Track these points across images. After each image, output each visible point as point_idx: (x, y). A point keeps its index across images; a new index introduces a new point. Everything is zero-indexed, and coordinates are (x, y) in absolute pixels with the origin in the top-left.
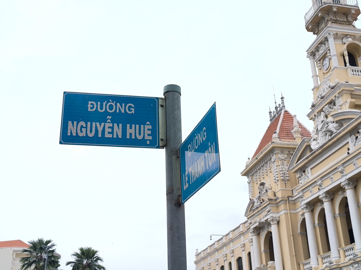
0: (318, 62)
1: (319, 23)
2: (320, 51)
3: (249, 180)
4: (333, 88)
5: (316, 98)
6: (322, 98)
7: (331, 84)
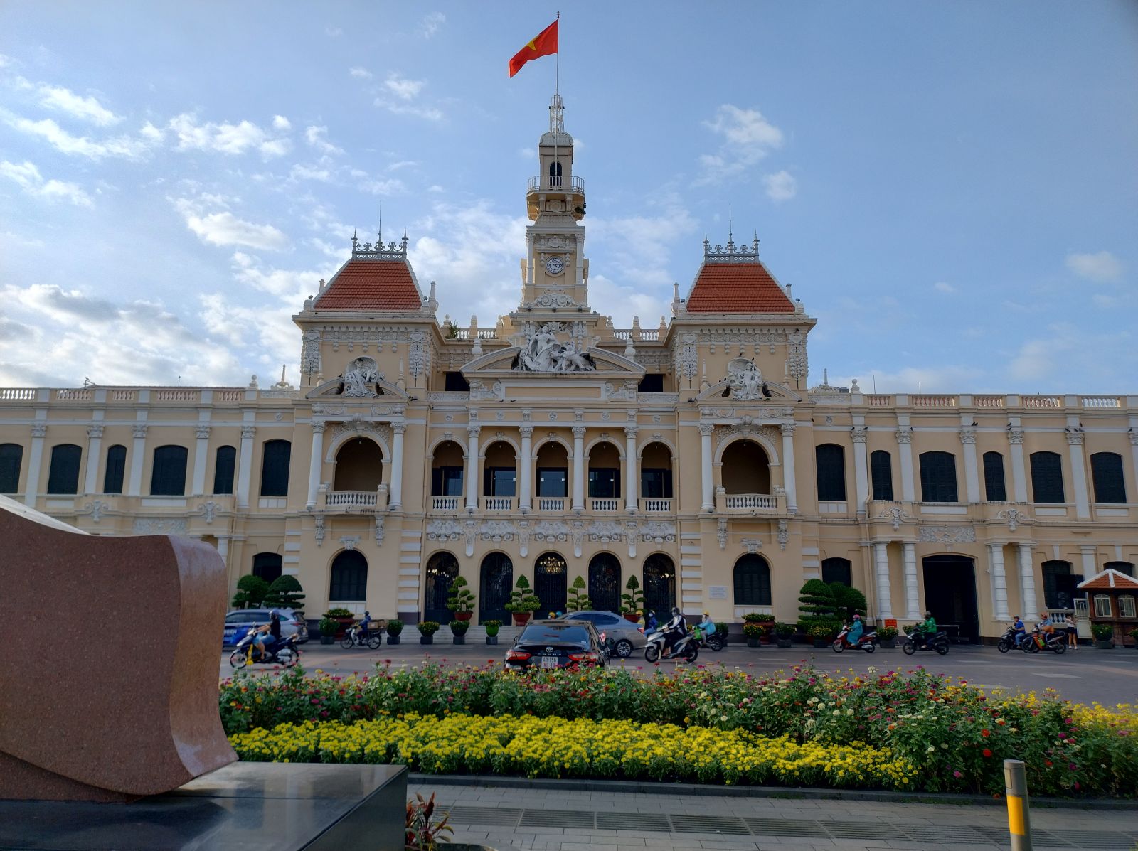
0: (543, 255)
1: (549, 201)
2: (551, 243)
3: (309, 335)
4: (580, 310)
5: (535, 302)
6: (554, 310)
7: (574, 303)
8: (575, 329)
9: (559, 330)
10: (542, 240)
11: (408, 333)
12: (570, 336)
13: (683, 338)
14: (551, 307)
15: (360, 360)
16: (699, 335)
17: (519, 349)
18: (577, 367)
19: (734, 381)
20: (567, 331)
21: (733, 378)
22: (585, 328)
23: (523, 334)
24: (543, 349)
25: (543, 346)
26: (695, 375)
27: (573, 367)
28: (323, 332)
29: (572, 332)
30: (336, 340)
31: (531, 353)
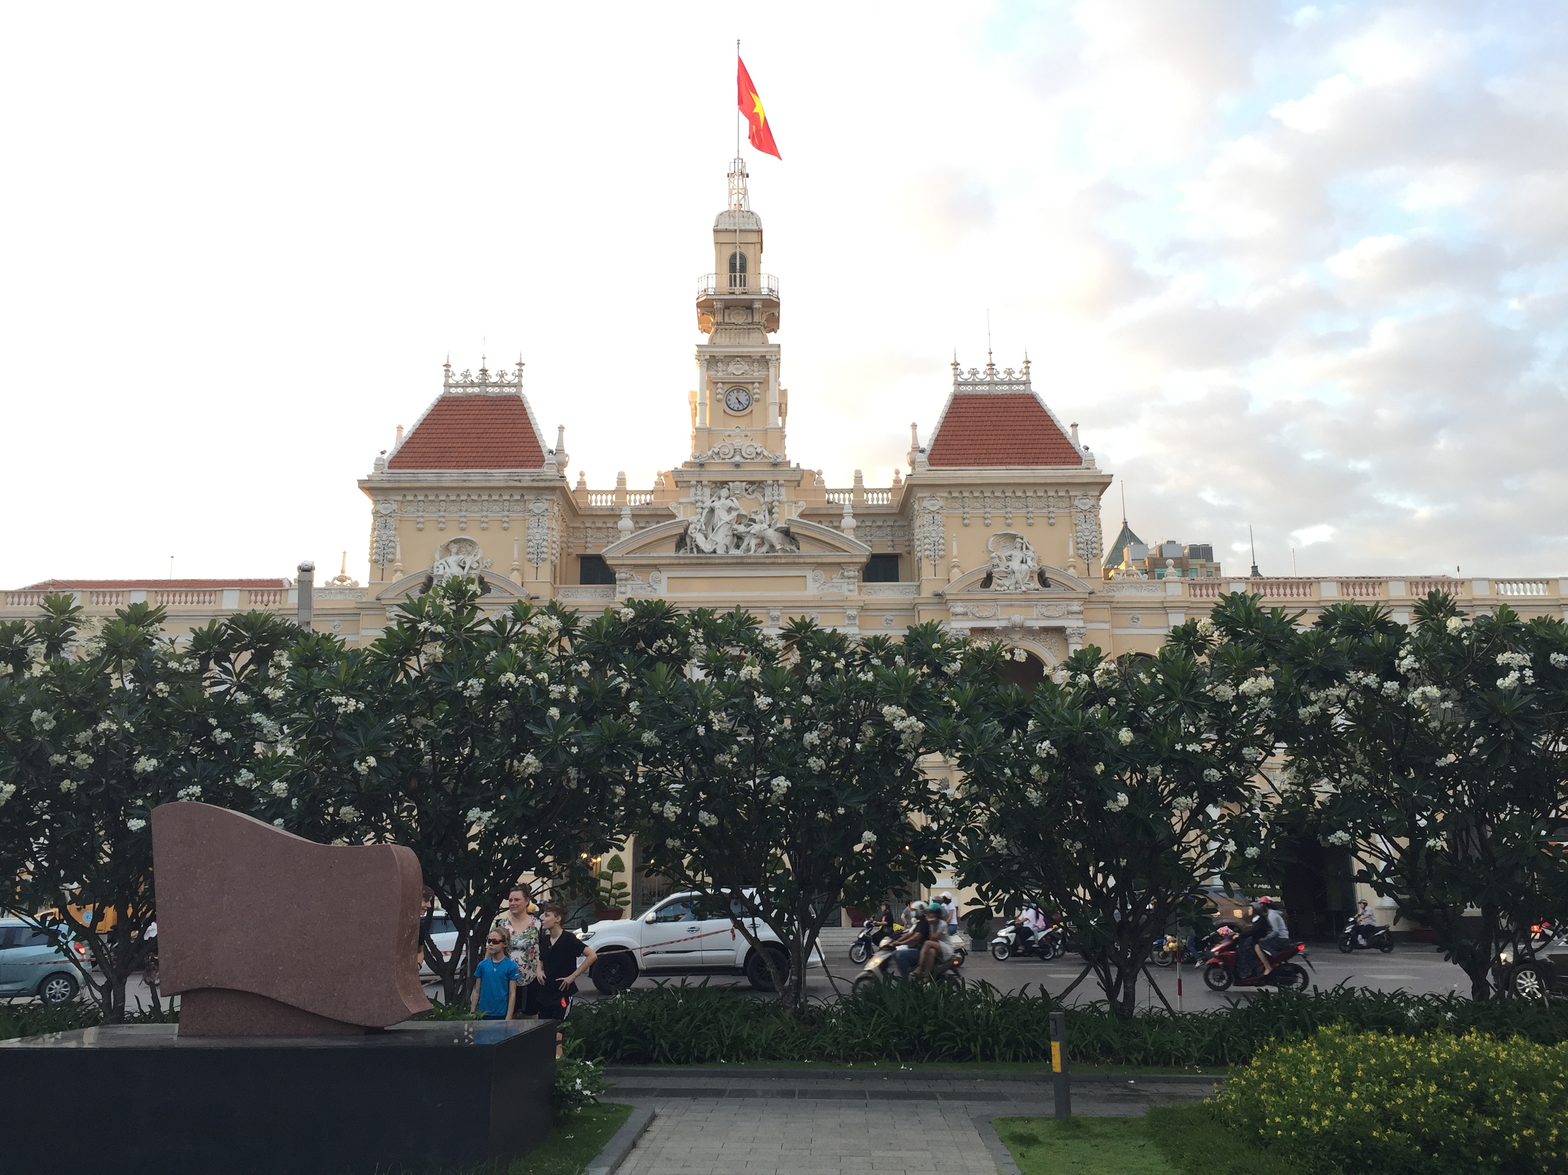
0: (720, 385)
1: (728, 308)
2: (732, 368)
3: (381, 507)
4: (775, 465)
5: (710, 453)
6: (737, 465)
7: (766, 453)
8: (768, 491)
9: (745, 493)
10: (720, 364)
11: (525, 501)
12: (762, 500)
13: (925, 504)
14: (733, 460)
15: (456, 541)
16: (947, 498)
17: (686, 523)
18: (772, 547)
19: (998, 566)
20: (756, 494)
21: (996, 561)
22: (783, 490)
23: (693, 499)
24: (723, 522)
25: (723, 517)
26: (941, 557)
27: (765, 548)
28: (402, 502)
29: (764, 496)
30: (420, 514)
31: (704, 527)
